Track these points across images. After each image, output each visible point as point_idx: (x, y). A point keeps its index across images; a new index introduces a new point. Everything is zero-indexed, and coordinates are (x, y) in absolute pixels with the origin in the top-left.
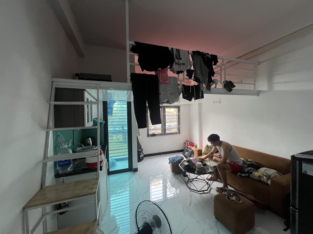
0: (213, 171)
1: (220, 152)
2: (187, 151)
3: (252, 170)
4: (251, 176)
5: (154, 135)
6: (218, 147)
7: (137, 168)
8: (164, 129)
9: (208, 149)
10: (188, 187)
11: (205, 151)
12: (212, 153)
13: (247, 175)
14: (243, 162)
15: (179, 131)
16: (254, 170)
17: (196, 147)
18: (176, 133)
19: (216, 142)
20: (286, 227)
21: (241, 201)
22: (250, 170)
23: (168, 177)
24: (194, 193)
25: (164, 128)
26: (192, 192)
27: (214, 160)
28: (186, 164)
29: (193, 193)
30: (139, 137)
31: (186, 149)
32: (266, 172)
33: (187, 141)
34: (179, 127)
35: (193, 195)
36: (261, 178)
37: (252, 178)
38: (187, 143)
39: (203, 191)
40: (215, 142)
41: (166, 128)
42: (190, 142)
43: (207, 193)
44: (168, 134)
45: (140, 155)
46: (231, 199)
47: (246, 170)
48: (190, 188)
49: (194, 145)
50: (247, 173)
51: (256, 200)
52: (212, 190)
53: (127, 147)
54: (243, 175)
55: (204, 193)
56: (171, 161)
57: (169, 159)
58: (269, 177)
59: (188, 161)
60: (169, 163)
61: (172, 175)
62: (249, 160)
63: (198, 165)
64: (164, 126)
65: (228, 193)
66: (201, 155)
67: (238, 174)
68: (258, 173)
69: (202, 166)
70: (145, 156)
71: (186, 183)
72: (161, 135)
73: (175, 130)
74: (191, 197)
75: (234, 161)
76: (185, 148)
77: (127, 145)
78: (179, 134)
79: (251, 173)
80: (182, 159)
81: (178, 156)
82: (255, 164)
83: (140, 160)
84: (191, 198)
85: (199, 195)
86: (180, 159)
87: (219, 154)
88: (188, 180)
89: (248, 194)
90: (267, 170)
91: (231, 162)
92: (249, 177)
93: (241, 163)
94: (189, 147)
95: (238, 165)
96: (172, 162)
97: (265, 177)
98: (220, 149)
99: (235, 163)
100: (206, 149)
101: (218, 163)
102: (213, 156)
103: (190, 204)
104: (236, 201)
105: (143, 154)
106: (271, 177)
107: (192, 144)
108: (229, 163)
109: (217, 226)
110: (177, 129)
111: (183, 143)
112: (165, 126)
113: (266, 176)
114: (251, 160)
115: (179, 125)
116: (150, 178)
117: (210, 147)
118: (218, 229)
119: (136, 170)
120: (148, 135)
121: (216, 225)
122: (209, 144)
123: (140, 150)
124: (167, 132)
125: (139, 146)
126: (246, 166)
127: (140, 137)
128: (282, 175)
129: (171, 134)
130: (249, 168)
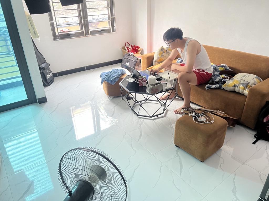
0: (172, 86)
1: (182, 57)
2: (129, 61)
3: (225, 78)
4: (223, 86)
5: (66, 36)
6: (179, 49)
7: (46, 97)
8: (84, 23)
9: (163, 54)
10: (135, 113)
11: (158, 58)
12: (171, 60)
13: (218, 86)
14: (213, 69)
15: (113, 26)
16: (227, 79)
17: (142, 53)
18: (108, 31)
19: (176, 40)
20: (256, 139)
21: (212, 121)
22: (223, 78)
23: (103, 104)
24: (145, 120)
25: (84, 21)
26: (141, 119)
27: (173, 71)
28: (132, 80)
29: (143, 121)
30: (38, 41)
31: (126, 57)
32: (243, 79)
33: (127, 44)
34: (112, 19)
35: (143, 123)
36: (236, 88)
37: (224, 89)
38: (127, 48)
39: (157, 116)
40: (174, 41)
41: (87, 20)
42: (131, 46)
43: (163, 117)
44: (93, 33)
45: (45, 74)
46: (199, 120)
47: (217, 80)
48: (138, 115)
49: (139, 49)
50: (217, 83)
51: (227, 116)
52: (169, 112)
53: (15, 63)
54: (213, 86)
55: (158, 118)
56: (104, 79)
57: (101, 76)
58: (247, 85)
59: (134, 76)
60: (102, 83)
61: (108, 99)
62: (221, 65)
63: (150, 79)
64: (84, 18)
65: (196, 113)
66: (152, 65)
67: (207, 86)
68: (233, 82)
69: (157, 82)
70: (55, 75)
71: (132, 109)
72: (80, 34)
73: (106, 25)
74: (142, 126)
75: (202, 68)
76: (124, 56)
77: (13, 58)
78: (113, 31)
79: (224, 82)
80: (123, 74)
81: (116, 70)
82: (230, 70)
83: (47, 83)
84: (140, 128)
85: (151, 121)
86: (120, 73)
87: (180, 61)
88: (135, 104)
89: (217, 110)
90: (246, 76)
91: (198, 70)
92: (220, 88)
93: (210, 71)
94: (132, 53)
95: (207, 73)
96: (108, 80)
97: (241, 86)
98: (182, 52)
99: (203, 71)
100: (160, 54)
101: (180, 74)
102: (171, 64)
103: (141, 135)
104: (206, 122)
105: (51, 72)
106: (250, 84)
107: (135, 49)
108: (195, 72)
109: (178, 156)
110: (109, 22)
111: (121, 48)
112: (87, 18)
113: (243, 84)
114: (224, 65)
115: (112, 14)
116: (71, 108)
117: (166, 50)
118: (180, 159)
119: (43, 101)
120: (55, 37)
121: (177, 153)
122: (165, 45)
123: (43, 66)
124: (91, 29)
125: (40, 59)
126: (217, 73)
127: (39, 39)
128: (261, 80)
129: (100, 32)
130: (222, 76)
